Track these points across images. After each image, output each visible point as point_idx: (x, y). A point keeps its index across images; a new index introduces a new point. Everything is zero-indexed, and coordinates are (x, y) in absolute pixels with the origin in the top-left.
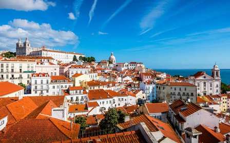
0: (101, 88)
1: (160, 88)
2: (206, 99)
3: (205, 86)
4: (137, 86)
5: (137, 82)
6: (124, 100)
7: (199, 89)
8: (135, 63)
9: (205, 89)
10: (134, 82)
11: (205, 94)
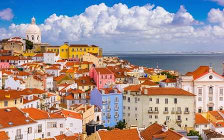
0: (11, 104)
1: (129, 99)
2: (212, 118)
3: (211, 93)
4: (84, 96)
5: (86, 88)
6: (58, 126)
7: (200, 99)
8: (86, 46)
9: (211, 99)
10: (80, 88)
11: (211, 109)
